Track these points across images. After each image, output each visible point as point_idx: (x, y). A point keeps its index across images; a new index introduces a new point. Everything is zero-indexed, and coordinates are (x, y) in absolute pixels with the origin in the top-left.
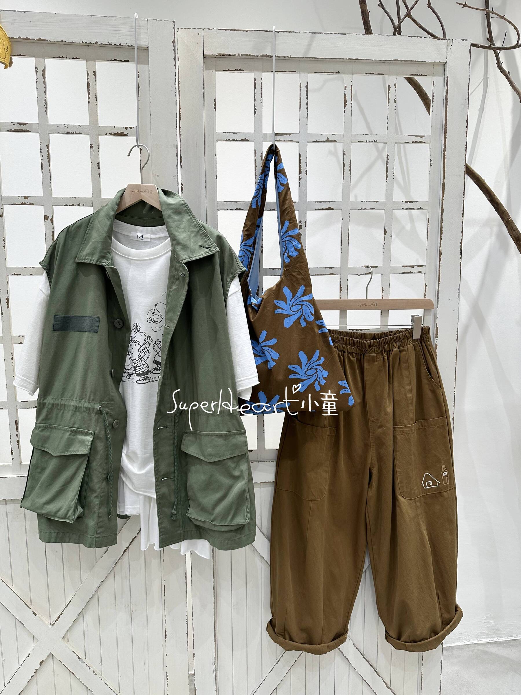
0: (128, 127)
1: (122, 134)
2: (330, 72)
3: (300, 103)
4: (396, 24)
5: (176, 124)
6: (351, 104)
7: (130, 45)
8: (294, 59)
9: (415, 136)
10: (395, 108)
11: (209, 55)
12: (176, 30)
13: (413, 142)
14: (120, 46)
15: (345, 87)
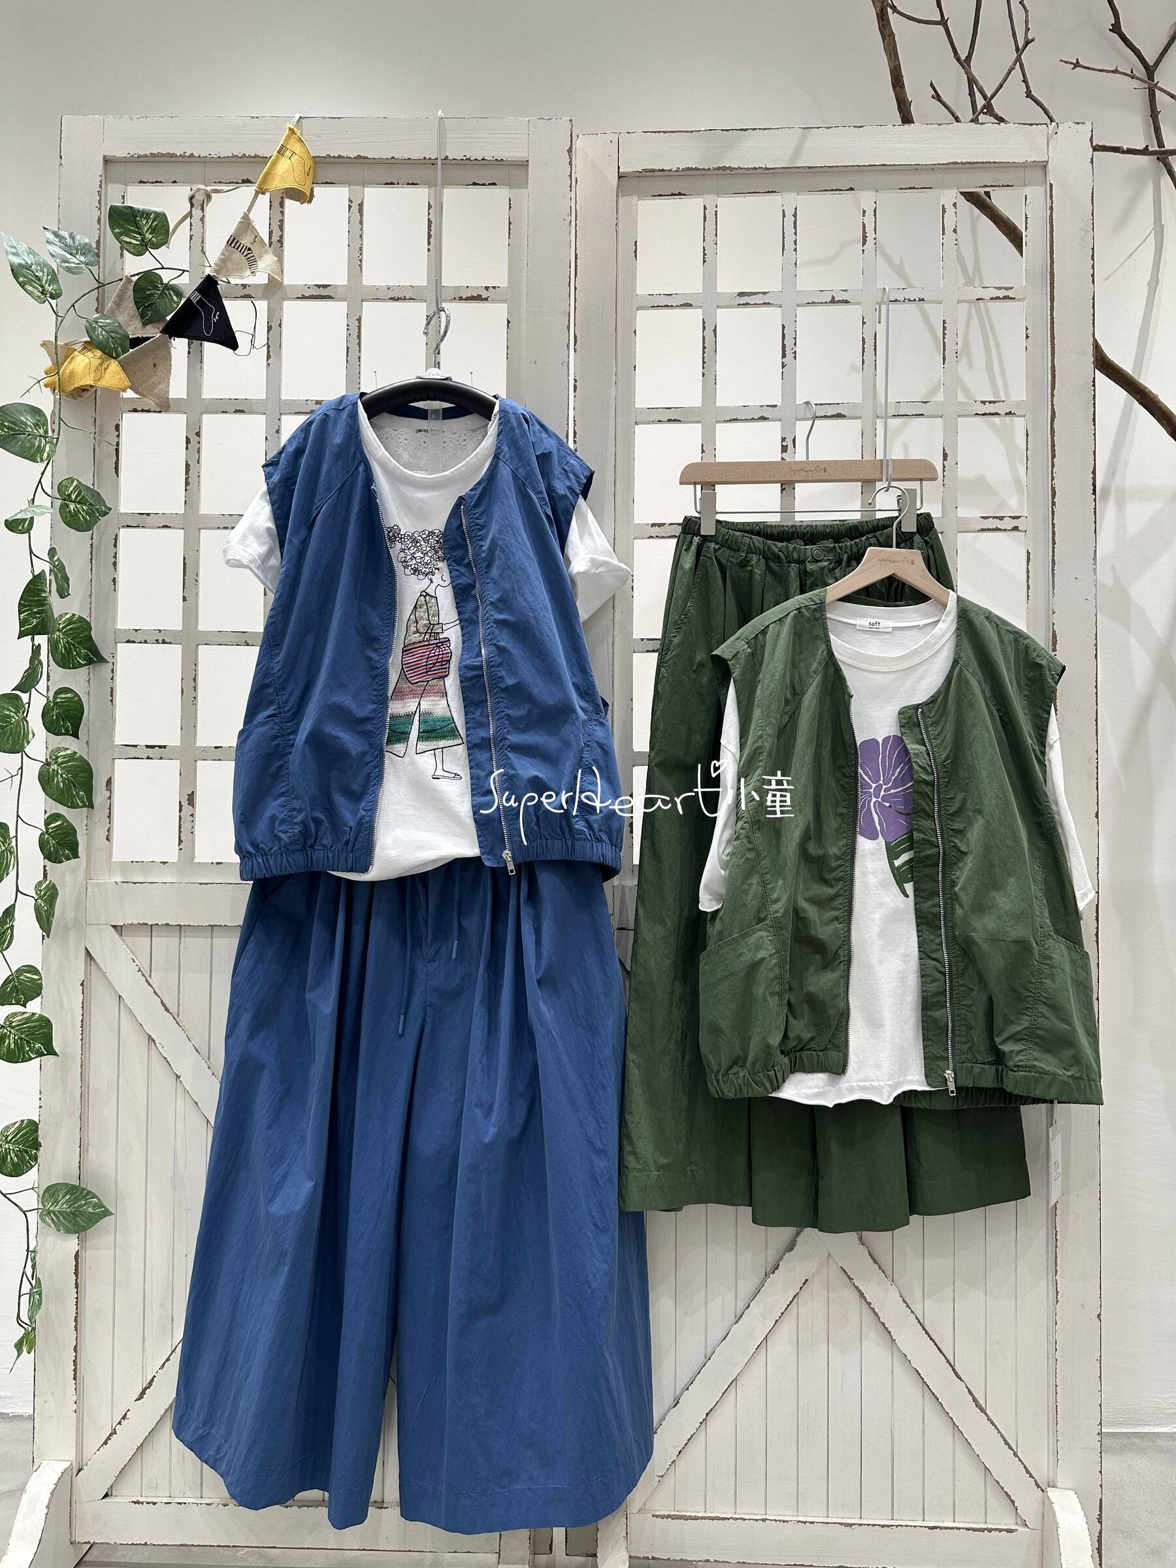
0: (490, 286)
1: (479, 298)
2: (836, 190)
3: (783, 241)
6: (874, 239)
7: (499, 159)
8: (773, 170)
9: (995, 288)
11: (627, 173)
12: (575, 135)
13: (992, 299)
14: (484, 162)
15: (864, 212)
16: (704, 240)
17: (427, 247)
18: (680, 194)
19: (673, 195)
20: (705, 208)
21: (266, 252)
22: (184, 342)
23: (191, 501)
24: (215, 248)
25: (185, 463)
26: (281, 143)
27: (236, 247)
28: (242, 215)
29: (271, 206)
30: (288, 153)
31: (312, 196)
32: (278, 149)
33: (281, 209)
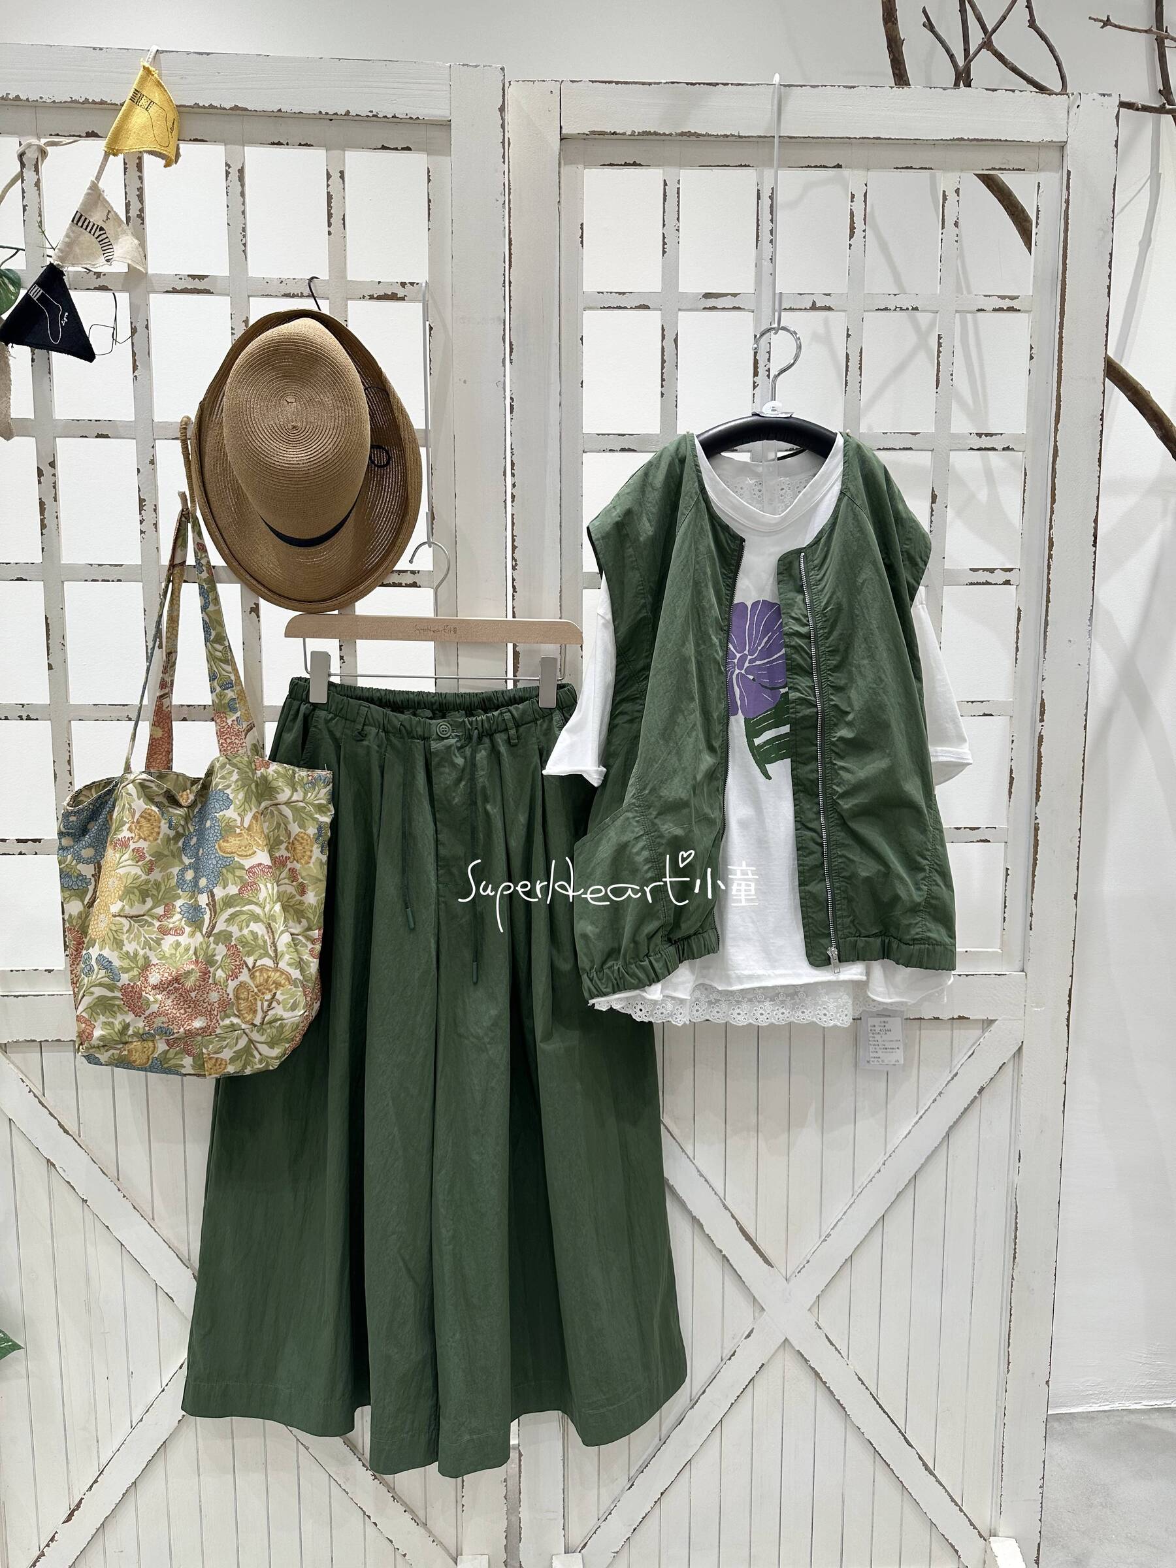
0: (407, 282)
1: (393, 297)
2: (821, 166)
3: (757, 229)
4: (961, 63)
5: (504, 275)
6: (864, 231)
7: (414, 117)
8: (747, 139)
9: (999, 297)
10: (956, 239)
11: (572, 135)
12: (507, 85)
13: (994, 310)
14: (395, 120)
15: (853, 196)
16: (664, 225)
17: (327, 229)
18: (635, 164)
19: (626, 164)
20: (665, 184)
21: (124, 232)
22: (26, 350)
23: (49, 548)
24: (58, 228)
25: (38, 501)
26: (135, 86)
27: (84, 227)
28: (88, 184)
29: (125, 169)
30: (143, 102)
31: (178, 155)
32: (131, 94)
33: (140, 174)
